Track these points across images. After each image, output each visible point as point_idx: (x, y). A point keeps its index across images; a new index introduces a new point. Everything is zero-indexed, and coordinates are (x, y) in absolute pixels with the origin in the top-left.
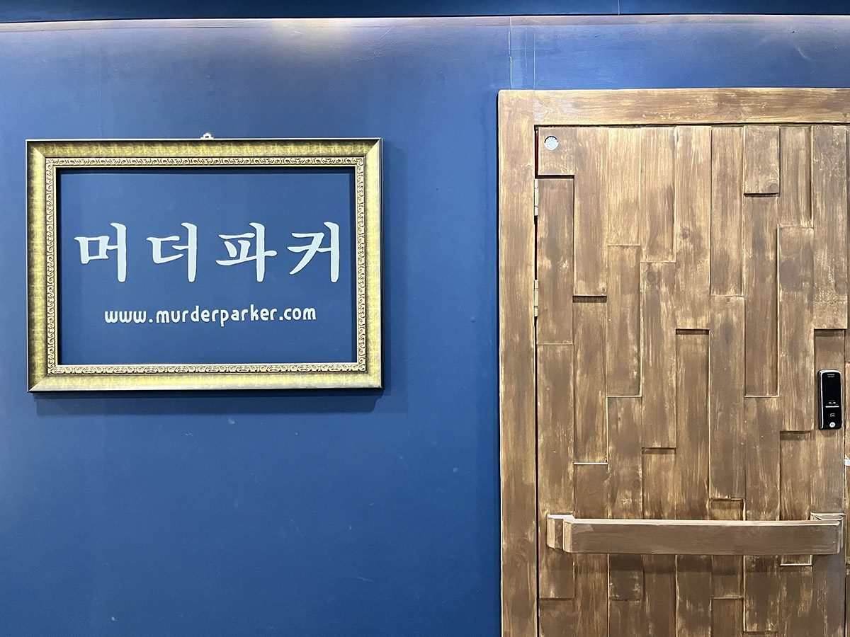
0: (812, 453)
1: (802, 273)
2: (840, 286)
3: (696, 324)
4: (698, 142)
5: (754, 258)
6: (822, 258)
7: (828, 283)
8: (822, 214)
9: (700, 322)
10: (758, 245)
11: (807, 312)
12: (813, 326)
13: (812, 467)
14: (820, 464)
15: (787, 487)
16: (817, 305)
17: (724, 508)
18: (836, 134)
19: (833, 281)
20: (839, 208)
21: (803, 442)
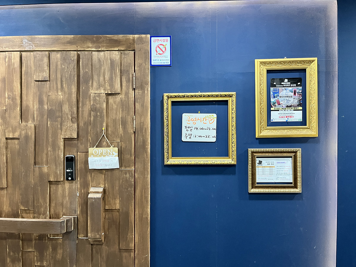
0: (64, 190)
1: (57, 114)
2: (74, 120)
3: (13, 135)
4: (14, 58)
5: (39, 108)
6: (66, 108)
7: (68, 119)
8: (66, 89)
9: (15, 135)
10: (41, 102)
11: (59, 131)
12: (62, 137)
13: (63, 196)
14: (67, 195)
15: (53, 205)
16: (64, 128)
17: (27, 213)
18: (72, 55)
19: (70, 118)
20: (73, 87)
21: (60, 186)
